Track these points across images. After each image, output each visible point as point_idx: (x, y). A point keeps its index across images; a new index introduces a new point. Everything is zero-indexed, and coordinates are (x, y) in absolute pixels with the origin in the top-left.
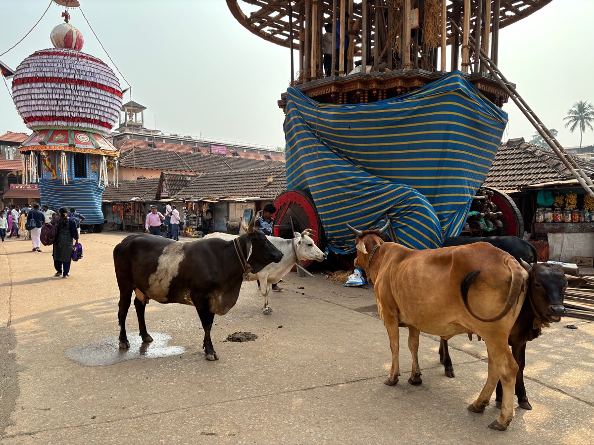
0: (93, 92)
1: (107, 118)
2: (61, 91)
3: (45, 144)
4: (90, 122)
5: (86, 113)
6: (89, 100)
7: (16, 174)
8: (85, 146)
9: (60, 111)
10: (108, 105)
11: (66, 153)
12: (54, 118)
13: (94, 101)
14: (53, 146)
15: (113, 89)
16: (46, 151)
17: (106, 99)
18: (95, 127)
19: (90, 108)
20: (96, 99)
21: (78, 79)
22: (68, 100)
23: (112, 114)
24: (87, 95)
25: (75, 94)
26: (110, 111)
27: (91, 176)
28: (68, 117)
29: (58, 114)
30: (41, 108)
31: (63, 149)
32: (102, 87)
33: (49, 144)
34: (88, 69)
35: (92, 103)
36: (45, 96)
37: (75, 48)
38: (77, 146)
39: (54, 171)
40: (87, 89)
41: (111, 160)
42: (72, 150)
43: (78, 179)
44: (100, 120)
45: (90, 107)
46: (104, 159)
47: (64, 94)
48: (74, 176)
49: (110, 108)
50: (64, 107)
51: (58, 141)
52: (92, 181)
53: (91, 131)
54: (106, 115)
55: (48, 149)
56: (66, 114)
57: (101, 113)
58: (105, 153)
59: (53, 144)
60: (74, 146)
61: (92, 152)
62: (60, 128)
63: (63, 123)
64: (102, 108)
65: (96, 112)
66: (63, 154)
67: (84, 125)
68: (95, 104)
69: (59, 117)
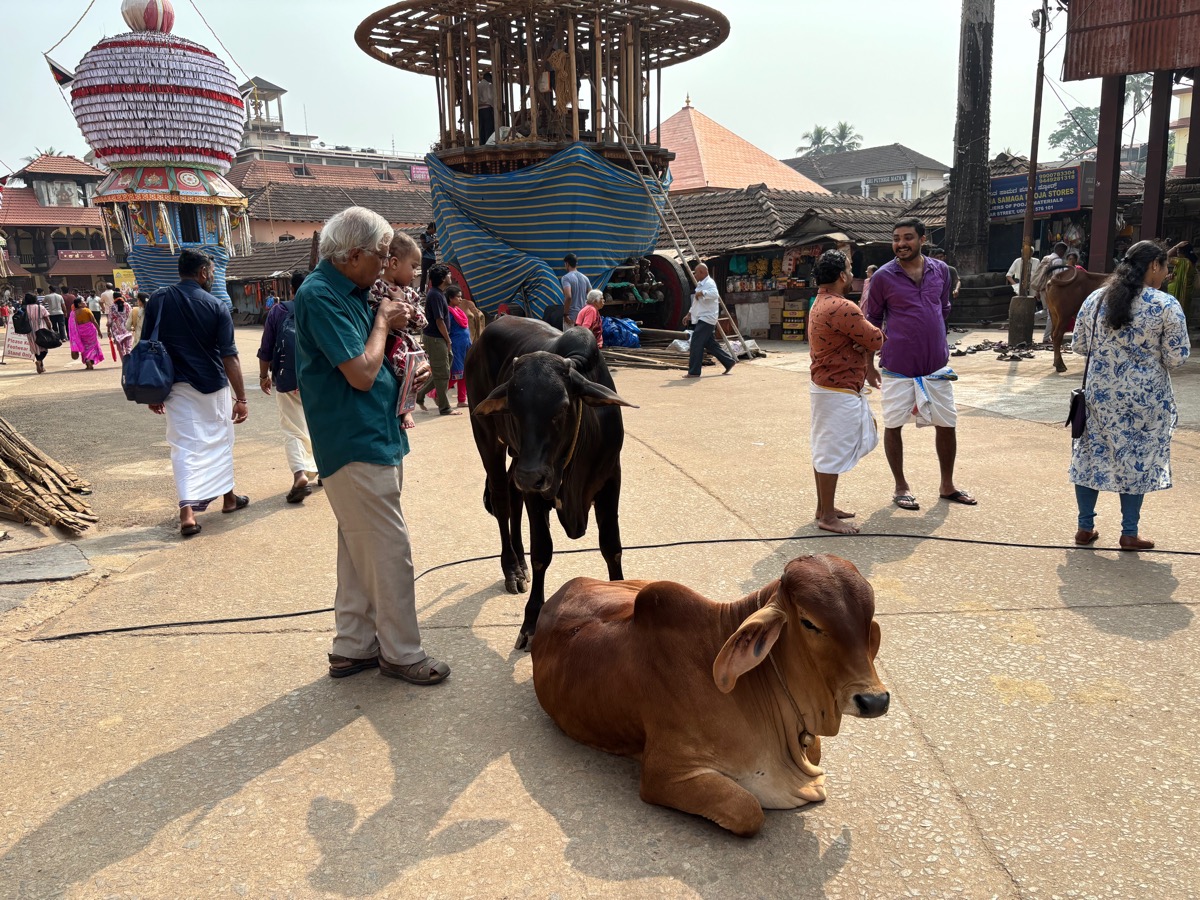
0: (198, 105)
1: (223, 144)
2: (150, 106)
3: (133, 192)
4: (197, 153)
5: (190, 139)
6: (194, 118)
7: (83, 232)
8: (193, 193)
9: (150, 138)
10: (222, 123)
11: (166, 203)
12: (141, 149)
13: (200, 119)
14: (146, 194)
15: (229, 96)
16: (137, 203)
17: (219, 113)
18: (206, 160)
19: (197, 131)
20: (203, 115)
21: (174, 85)
22: (161, 119)
23: (231, 137)
24: (190, 110)
25: (170, 109)
26: (226, 133)
27: (206, 240)
28: (163, 146)
29: (148, 143)
30: (122, 134)
31: (161, 198)
32: (210, 94)
33: (139, 191)
34: (186, 66)
35: (198, 122)
36: (126, 115)
37: (162, 30)
38: (182, 192)
39: (150, 232)
40: (189, 100)
41: (236, 213)
42: (176, 199)
43: (188, 244)
44: (212, 149)
45: (195, 129)
46: (225, 211)
47: (154, 111)
48: (181, 240)
49: (226, 127)
50: (156, 132)
51: (153, 187)
52: (208, 246)
53: (201, 167)
54: (222, 140)
55: (138, 199)
56: (160, 143)
57: (213, 138)
58: (225, 202)
59: (145, 191)
60: (178, 193)
61: (205, 202)
62: (153, 165)
63: (157, 157)
64: (214, 130)
65: (206, 136)
66: (162, 206)
67: (188, 158)
68: (202, 124)
69: (149, 147)
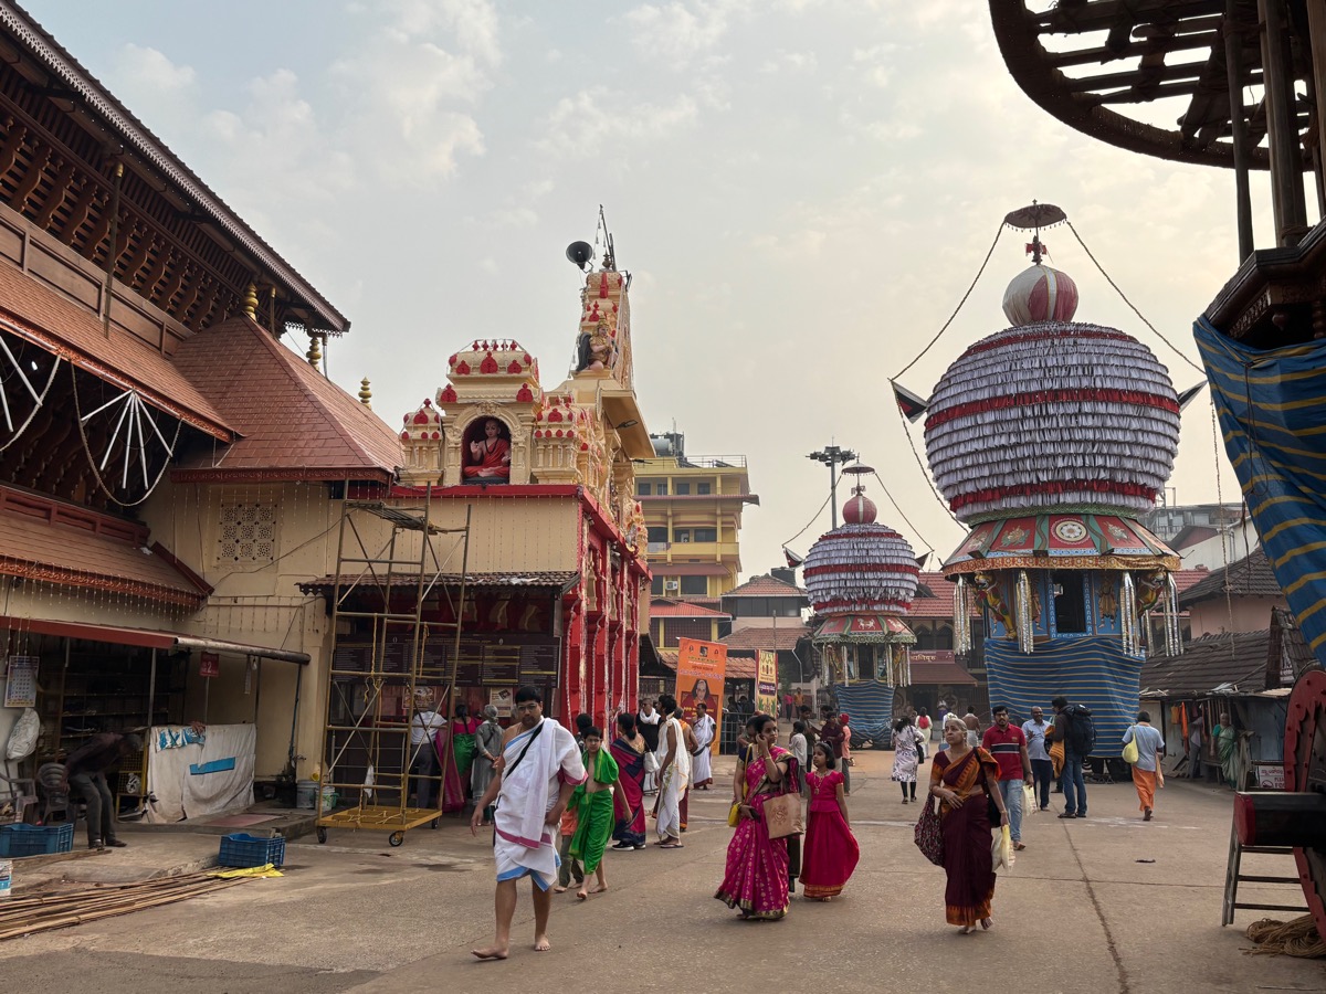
0: (1086, 414)
1: (1132, 471)
2: (1012, 427)
3: (982, 557)
4: (1085, 489)
5: (1073, 468)
6: (1078, 435)
7: (930, 628)
8: (1073, 552)
9: (1012, 473)
10: (1129, 437)
11: (1030, 572)
12: (1004, 492)
13: (1090, 435)
14: (1002, 559)
15: (1145, 394)
16: (986, 573)
17: (1124, 423)
18: (1102, 499)
19: (1083, 455)
20: (1094, 428)
21: (1051, 390)
22: (1027, 444)
23: (1147, 460)
24: (1074, 424)
25: (1043, 426)
26: (1138, 452)
27: (1095, 628)
28: (1031, 484)
29: (1009, 482)
30: (974, 473)
31: (1020, 564)
32: (1110, 396)
33: (991, 555)
34: (1072, 360)
35: (1086, 441)
36: (979, 445)
38: (1052, 552)
39: (1008, 618)
40: (1072, 408)
41: (1150, 581)
42: (1042, 564)
43: (1065, 635)
44: (1112, 481)
45: (1081, 450)
46: (1127, 579)
47: (1018, 433)
48: (1053, 629)
49: (1137, 444)
50: (1020, 464)
51: (1014, 546)
52: (1100, 640)
53: (1091, 511)
54: (1129, 464)
55: (988, 566)
56: (1025, 479)
57: (1111, 463)
58: (1128, 563)
59: (999, 554)
60: (1045, 554)
61: (1090, 565)
62: (1019, 514)
63: (1023, 501)
64: (1115, 450)
65: (1100, 461)
66: (1023, 575)
67: (1070, 498)
68: (1094, 443)
69: (1011, 487)
